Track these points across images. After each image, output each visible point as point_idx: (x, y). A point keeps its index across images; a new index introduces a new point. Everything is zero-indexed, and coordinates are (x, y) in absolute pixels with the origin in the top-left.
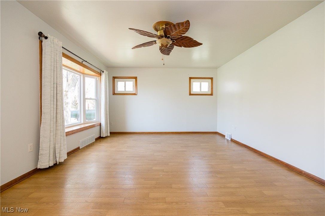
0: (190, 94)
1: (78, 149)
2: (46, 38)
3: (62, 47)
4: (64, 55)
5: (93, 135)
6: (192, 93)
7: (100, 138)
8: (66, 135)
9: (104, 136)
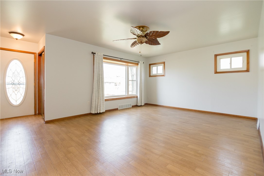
0: (216, 72)
1: (116, 110)
2: (95, 53)
3: (103, 55)
4: (104, 58)
5: (131, 103)
6: (218, 71)
7: (136, 106)
8: (105, 101)
9: (139, 105)
